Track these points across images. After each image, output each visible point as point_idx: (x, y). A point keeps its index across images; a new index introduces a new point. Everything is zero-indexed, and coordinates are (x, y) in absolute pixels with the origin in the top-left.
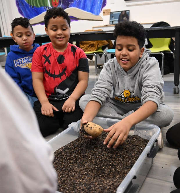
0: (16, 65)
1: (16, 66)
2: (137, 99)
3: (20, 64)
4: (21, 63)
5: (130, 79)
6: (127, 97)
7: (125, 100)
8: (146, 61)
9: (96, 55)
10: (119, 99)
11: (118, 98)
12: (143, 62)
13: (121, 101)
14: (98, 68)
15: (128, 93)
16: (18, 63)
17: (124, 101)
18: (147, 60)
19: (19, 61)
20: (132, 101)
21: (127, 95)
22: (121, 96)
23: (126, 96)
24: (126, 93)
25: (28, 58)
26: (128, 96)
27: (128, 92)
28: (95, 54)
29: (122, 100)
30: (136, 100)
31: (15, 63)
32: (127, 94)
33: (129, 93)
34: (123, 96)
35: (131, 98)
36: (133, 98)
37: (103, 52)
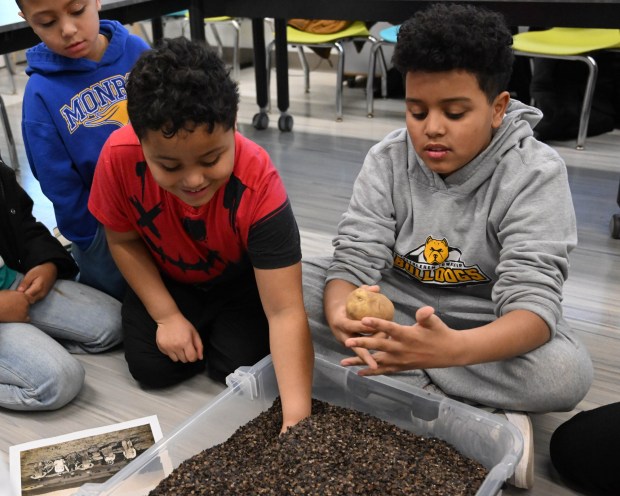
0: (73, 125)
1: (72, 130)
2: (470, 276)
3: (83, 117)
4: (84, 109)
5: (456, 205)
6: (435, 264)
7: (427, 274)
8: (517, 151)
9: (341, 48)
10: (407, 265)
11: (405, 263)
12: (508, 151)
13: (414, 273)
14: (345, 83)
15: (439, 251)
16: (75, 115)
17: (422, 275)
18: (521, 146)
19: (76, 105)
20: (454, 279)
21: (435, 256)
22: (416, 258)
23: (431, 260)
24: (433, 249)
25: (106, 84)
26: (439, 259)
27: (442, 246)
28: (337, 44)
29: (417, 271)
30: (467, 278)
31: (67, 119)
32: (435, 253)
33: (445, 249)
34: (421, 259)
35: (448, 270)
36: (457, 272)
37: (367, 36)
